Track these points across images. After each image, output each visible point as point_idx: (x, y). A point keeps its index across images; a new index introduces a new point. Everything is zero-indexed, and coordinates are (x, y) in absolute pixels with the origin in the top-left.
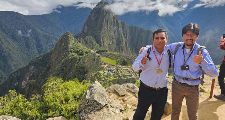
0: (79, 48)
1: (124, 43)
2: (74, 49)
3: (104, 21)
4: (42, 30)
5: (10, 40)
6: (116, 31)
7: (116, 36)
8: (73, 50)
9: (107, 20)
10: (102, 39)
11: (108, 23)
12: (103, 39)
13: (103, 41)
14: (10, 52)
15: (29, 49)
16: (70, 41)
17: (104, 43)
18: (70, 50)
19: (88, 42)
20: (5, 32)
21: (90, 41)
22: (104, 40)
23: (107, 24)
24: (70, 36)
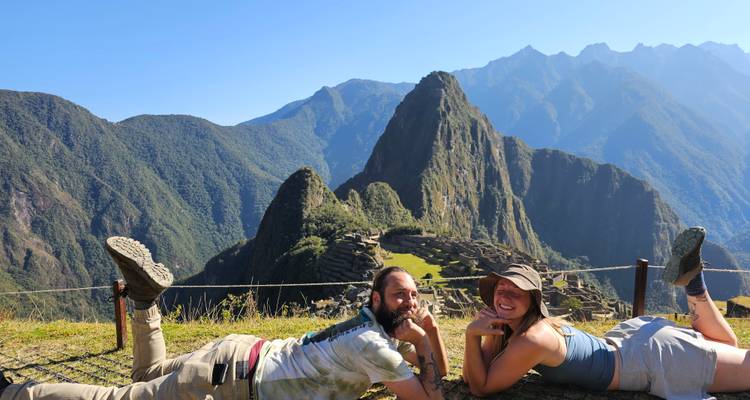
0: (333, 222)
1: (510, 207)
2: (317, 224)
3: (439, 133)
4: (263, 169)
5: (172, 198)
6: (479, 169)
7: (479, 184)
8: (314, 225)
9: (449, 132)
10: (425, 195)
11: (452, 141)
12: (428, 194)
13: (430, 200)
14: (167, 231)
15: (221, 225)
16: (309, 197)
17: (431, 205)
18: (307, 226)
19: (374, 203)
20: (161, 174)
21: (381, 199)
22: (432, 197)
23: (449, 143)
24: (310, 182)
